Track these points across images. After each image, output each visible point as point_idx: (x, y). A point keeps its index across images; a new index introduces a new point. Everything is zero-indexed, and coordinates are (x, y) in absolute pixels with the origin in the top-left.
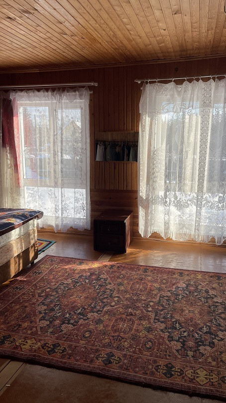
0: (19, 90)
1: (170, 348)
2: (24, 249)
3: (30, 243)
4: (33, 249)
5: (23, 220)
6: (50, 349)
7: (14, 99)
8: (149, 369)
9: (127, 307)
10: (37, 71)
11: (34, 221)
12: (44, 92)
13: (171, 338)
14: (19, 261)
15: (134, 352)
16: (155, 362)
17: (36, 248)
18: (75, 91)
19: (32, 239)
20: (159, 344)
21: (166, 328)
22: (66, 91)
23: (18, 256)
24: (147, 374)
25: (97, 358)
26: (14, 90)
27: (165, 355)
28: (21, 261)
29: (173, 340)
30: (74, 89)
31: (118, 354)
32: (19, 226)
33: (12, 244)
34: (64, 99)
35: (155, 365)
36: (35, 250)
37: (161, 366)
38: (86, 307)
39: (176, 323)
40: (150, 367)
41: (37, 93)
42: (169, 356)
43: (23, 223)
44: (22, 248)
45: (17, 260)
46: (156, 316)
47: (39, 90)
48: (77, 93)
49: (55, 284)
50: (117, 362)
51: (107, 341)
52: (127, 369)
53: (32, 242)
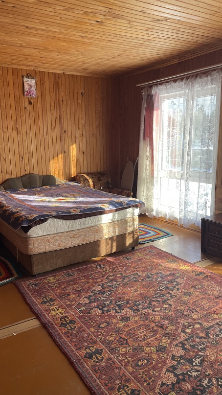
0: (160, 84)
1: (159, 377)
2: (117, 234)
3: (126, 229)
4: (131, 236)
5: (116, 207)
6: (65, 323)
7: (156, 93)
8: (114, 383)
9: (168, 318)
10: (176, 61)
11: (133, 210)
12: (179, 82)
13: (173, 369)
14: (112, 244)
15: (120, 362)
16: (128, 380)
17: (136, 236)
18: (207, 76)
19: (130, 226)
20: (154, 368)
21: (181, 357)
22: (198, 78)
23: (111, 239)
24: (106, 386)
25: (86, 348)
26: (156, 85)
27: (145, 381)
28: (115, 244)
29: (172, 372)
30: (206, 73)
31: (106, 354)
32: (111, 211)
33: (102, 227)
34: (195, 87)
35: (123, 383)
36: (133, 237)
37: (128, 387)
38: (130, 302)
39: (198, 358)
40: (117, 382)
41: (173, 84)
42: (148, 384)
43: (117, 210)
44: (114, 232)
45: (110, 242)
46: (186, 340)
47: (175, 81)
48: (209, 78)
49: (130, 273)
50: (97, 360)
51: (111, 338)
52: (95, 371)
53: (130, 230)
